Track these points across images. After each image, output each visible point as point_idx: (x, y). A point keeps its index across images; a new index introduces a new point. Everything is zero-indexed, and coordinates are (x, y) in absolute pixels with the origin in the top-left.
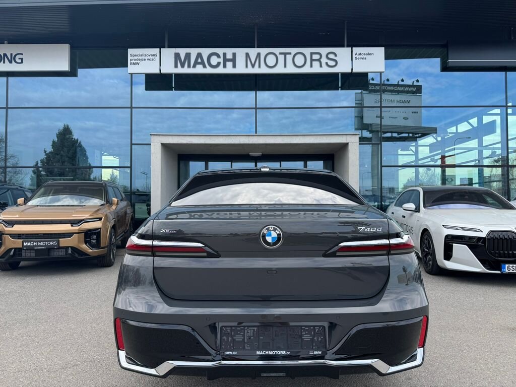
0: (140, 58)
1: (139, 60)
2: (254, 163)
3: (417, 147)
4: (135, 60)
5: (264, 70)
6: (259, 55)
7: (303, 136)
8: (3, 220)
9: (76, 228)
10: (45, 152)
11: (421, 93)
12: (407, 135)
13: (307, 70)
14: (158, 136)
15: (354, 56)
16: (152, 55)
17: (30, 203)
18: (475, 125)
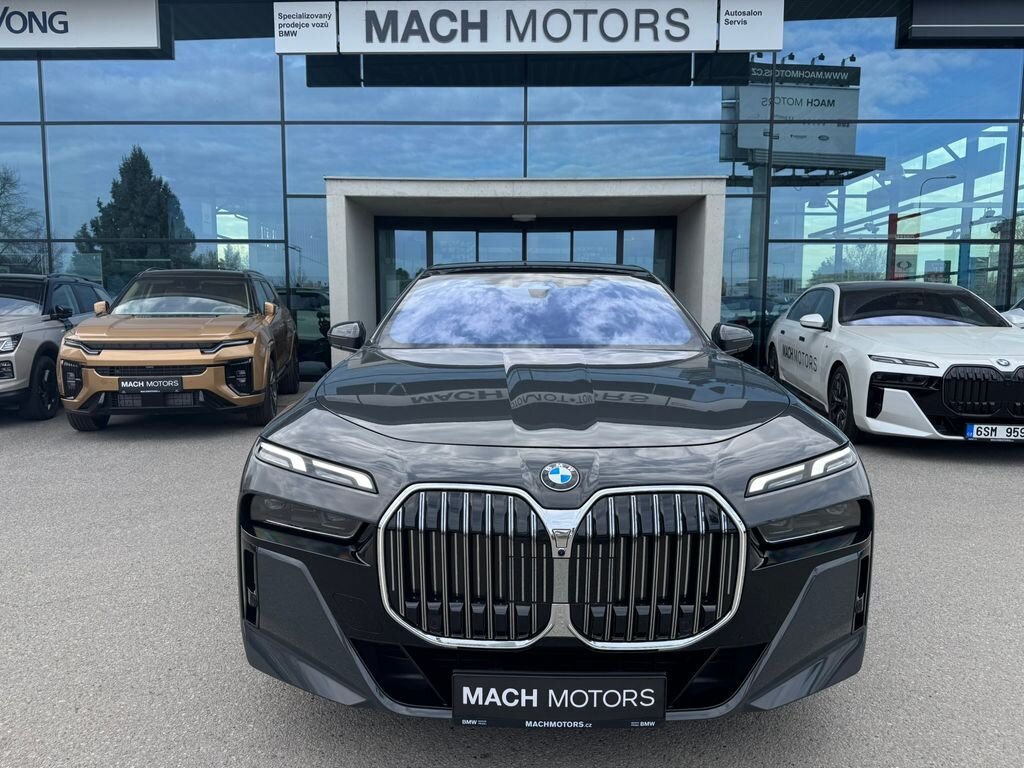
0: (297, 21)
1: (296, 25)
2: (521, 234)
3: (842, 198)
4: (289, 25)
5: (543, 46)
6: (533, 14)
7: (618, 183)
8: (82, 342)
9: (210, 357)
10: (99, 204)
11: (858, 84)
12: (824, 172)
13: (628, 45)
14: (339, 183)
15: (723, 18)
16: (321, 16)
17: (119, 310)
18: (961, 153)
